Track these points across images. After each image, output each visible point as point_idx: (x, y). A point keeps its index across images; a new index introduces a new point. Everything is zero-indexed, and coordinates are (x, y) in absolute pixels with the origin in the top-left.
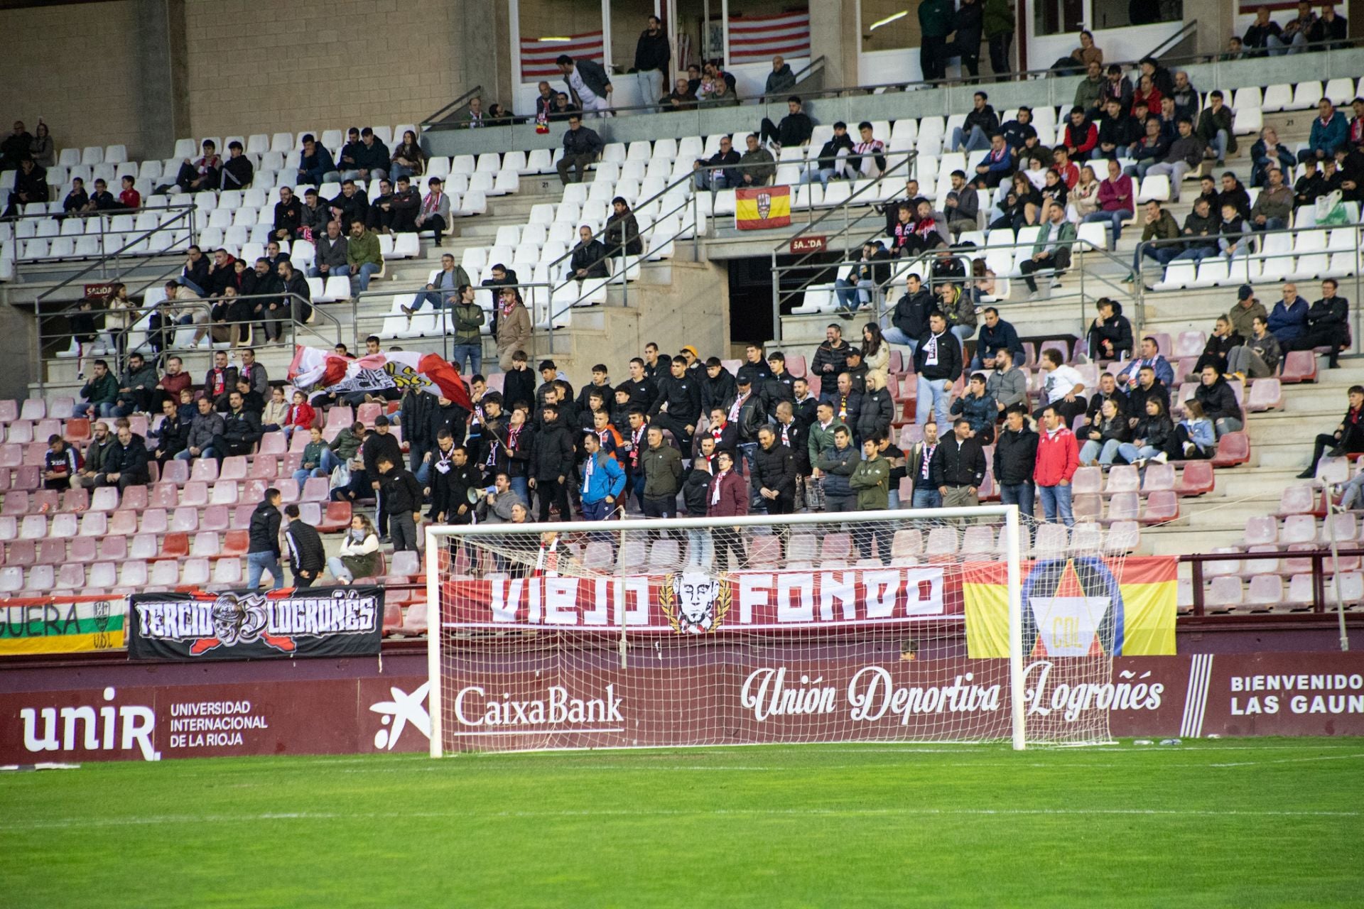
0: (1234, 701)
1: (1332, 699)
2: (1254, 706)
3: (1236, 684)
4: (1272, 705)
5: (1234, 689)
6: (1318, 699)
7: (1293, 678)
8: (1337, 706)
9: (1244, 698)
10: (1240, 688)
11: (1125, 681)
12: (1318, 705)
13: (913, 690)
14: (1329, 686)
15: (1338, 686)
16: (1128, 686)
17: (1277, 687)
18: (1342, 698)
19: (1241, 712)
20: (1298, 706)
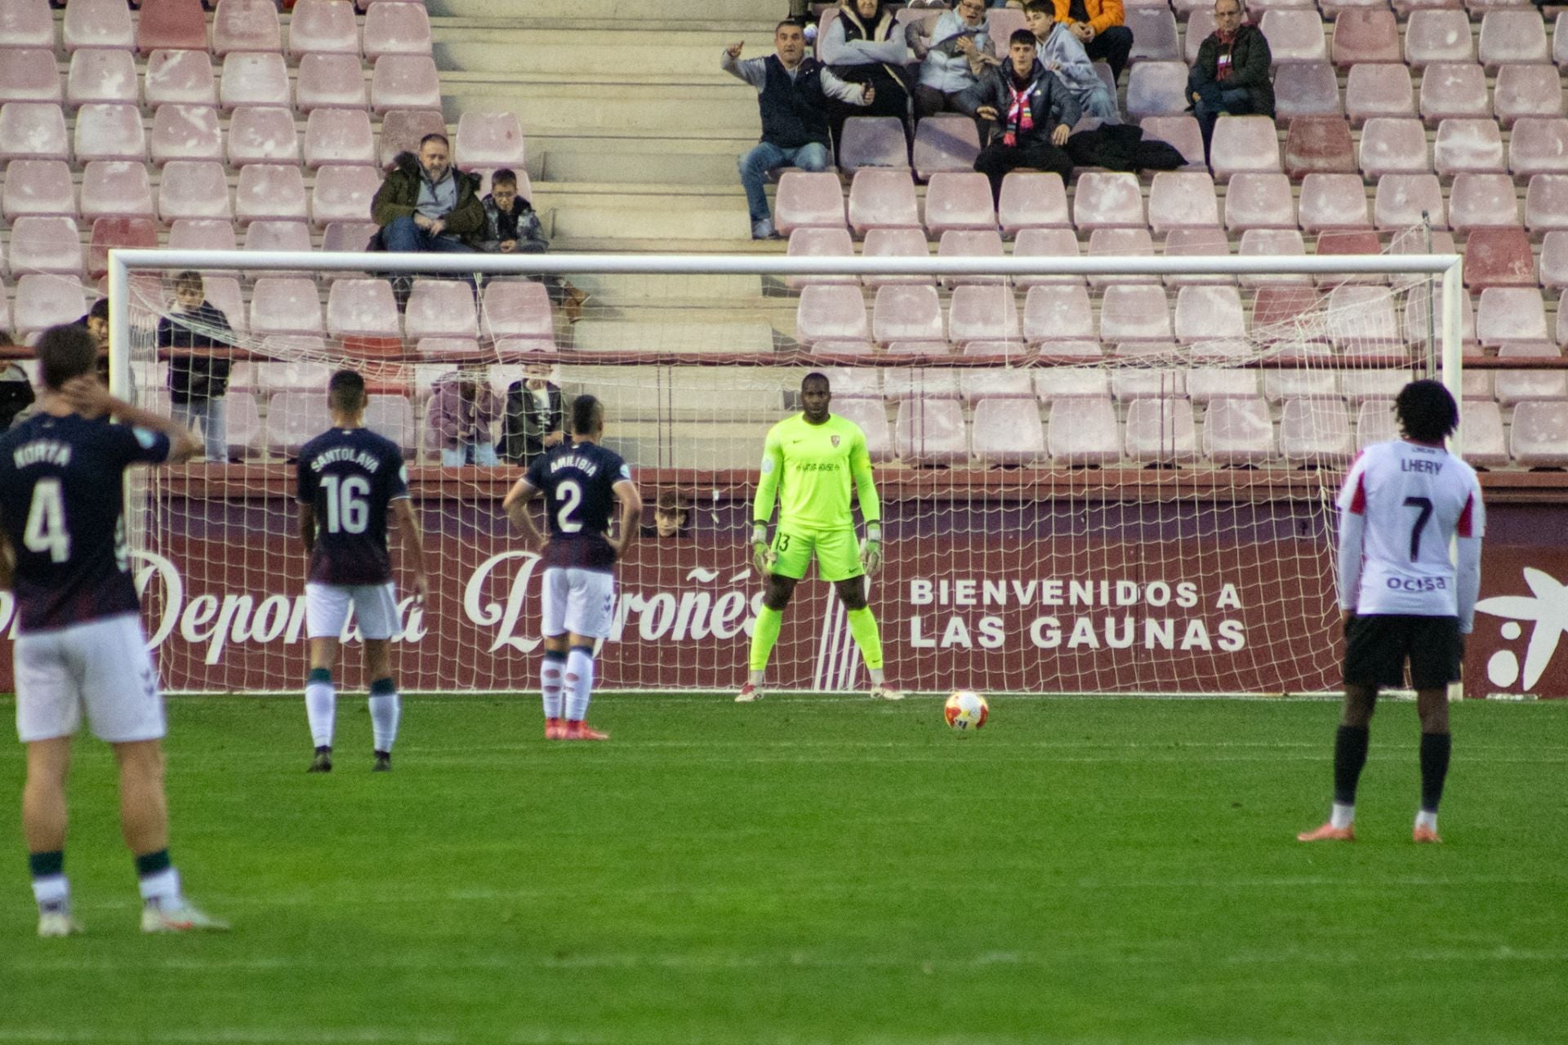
0: (916, 622)
1: (1110, 622)
2: (956, 633)
3: (920, 591)
4: (994, 635)
5: (915, 600)
6: (1084, 623)
7: (1032, 584)
8: (1120, 634)
9: (936, 618)
10: (928, 599)
11: (695, 586)
12: (1083, 632)
13: (230, 600)
14: (1105, 600)
15: (1121, 600)
16: (704, 598)
17: (1002, 599)
18: (1129, 623)
19: (930, 643)
20: (1044, 635)
